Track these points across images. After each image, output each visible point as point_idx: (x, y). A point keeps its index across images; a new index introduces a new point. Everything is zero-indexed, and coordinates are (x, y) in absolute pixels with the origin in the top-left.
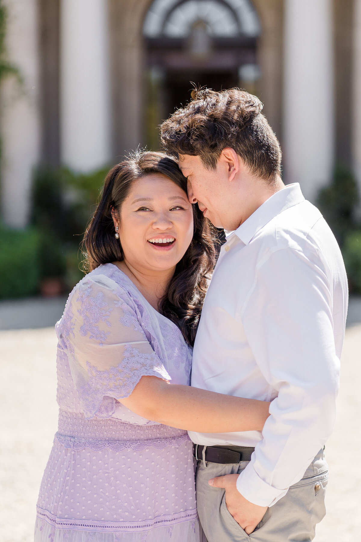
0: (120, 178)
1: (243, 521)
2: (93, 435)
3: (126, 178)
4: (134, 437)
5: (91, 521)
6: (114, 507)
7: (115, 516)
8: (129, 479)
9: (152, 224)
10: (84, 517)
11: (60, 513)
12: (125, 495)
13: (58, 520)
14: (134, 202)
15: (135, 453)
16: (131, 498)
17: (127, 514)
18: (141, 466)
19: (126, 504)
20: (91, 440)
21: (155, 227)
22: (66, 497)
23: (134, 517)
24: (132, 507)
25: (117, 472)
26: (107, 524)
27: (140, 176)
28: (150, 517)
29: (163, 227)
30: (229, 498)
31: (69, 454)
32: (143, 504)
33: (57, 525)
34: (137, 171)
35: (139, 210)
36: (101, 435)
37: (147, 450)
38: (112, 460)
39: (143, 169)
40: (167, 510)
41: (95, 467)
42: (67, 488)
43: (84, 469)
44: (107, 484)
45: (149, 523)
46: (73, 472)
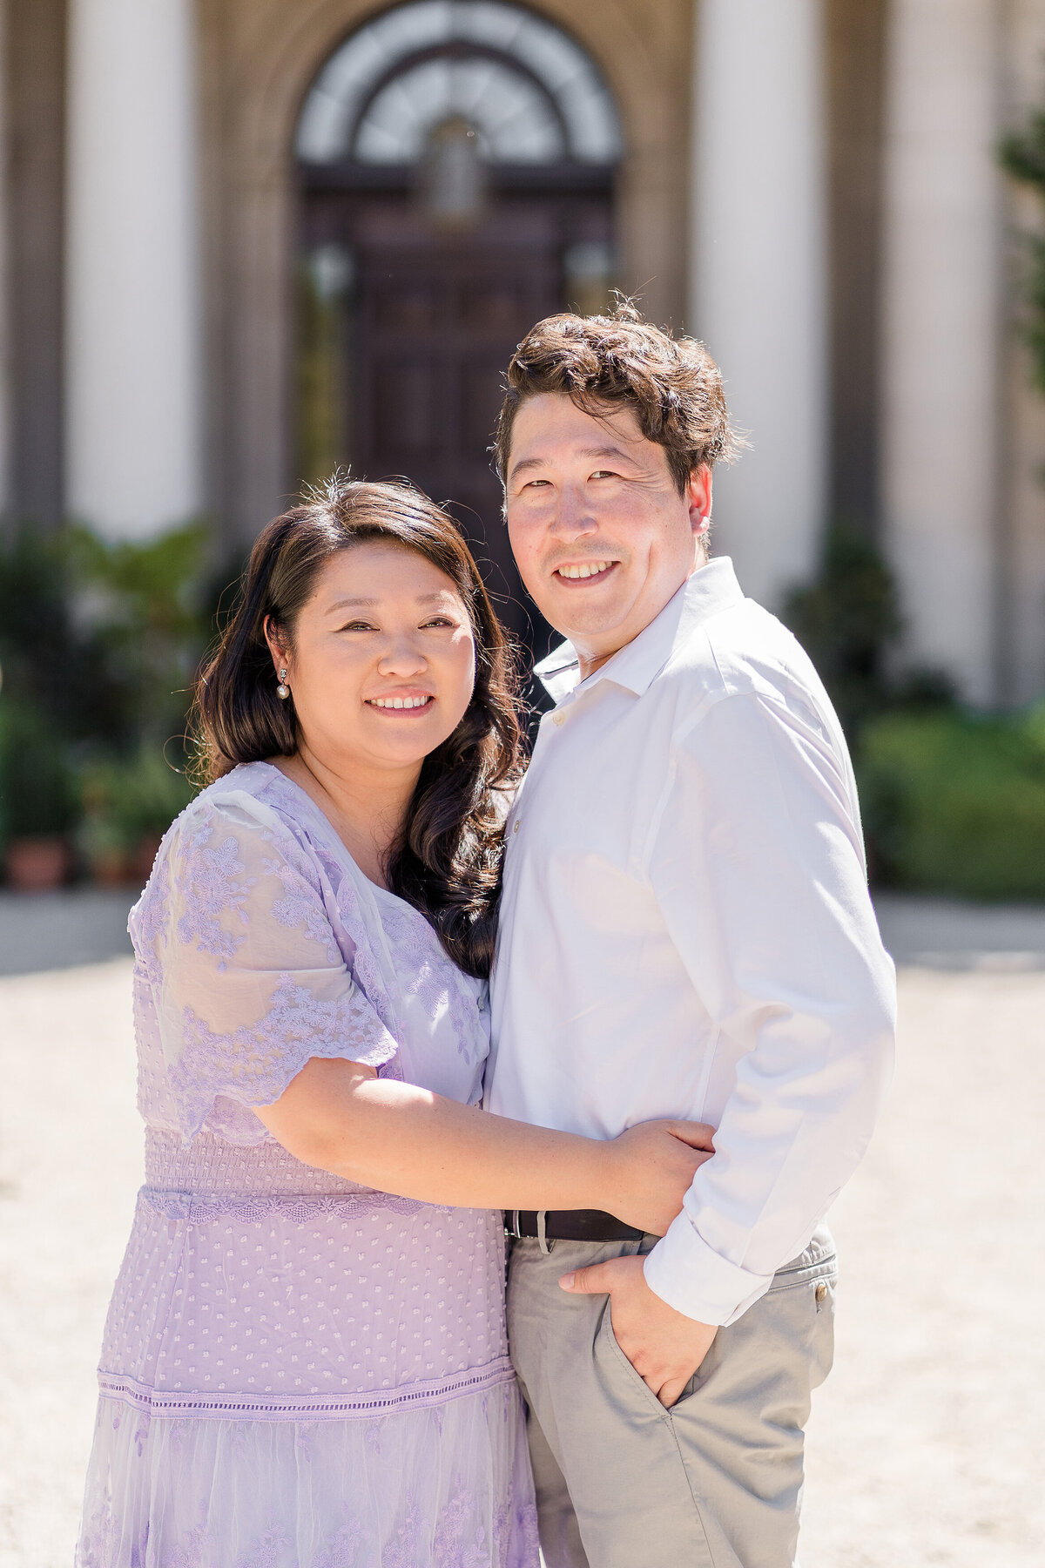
0: (292, 552)
2: (237, 1183)
3: (309, 548)
4: (340, 1187)
5: (239, 1395)
6: (295, 1359)
7: (298, 1382)
8: (332, 1289)
9: (378, 663)
10: (222, 1387)
11: (162, 1377)
12: (322, 1328)
13: (156, 1396)
14: (332, 610)
15: (345, 1226)
16: (338, 1336)
17: (327, 1374)
18: (361, 1258)
19: (325, 1351)
20: (233, 1196)
21: (385, 671)
22: (177, 1339)
23: (345, 1381)
24: (341, 1358)
25: (303, 1273)
26: (278, 1402)
27: (343, 545)
28: (386, 1383)
29: (404, 670)
31: (178, 1235)
32: (368, 1351)
33: (154, 1409)
34: (333, 534)
35: (346, 628)
36: (258, 1184)
37: (374, 1219)
38: (286, 1243)
39: (352, 528)
40: (429, 1367)
41: (245, 1263)
42: (178, 1316)
43: (218, 1269)
44: (276, 1304)
45: (382, 1396)
46: (191, 1276)
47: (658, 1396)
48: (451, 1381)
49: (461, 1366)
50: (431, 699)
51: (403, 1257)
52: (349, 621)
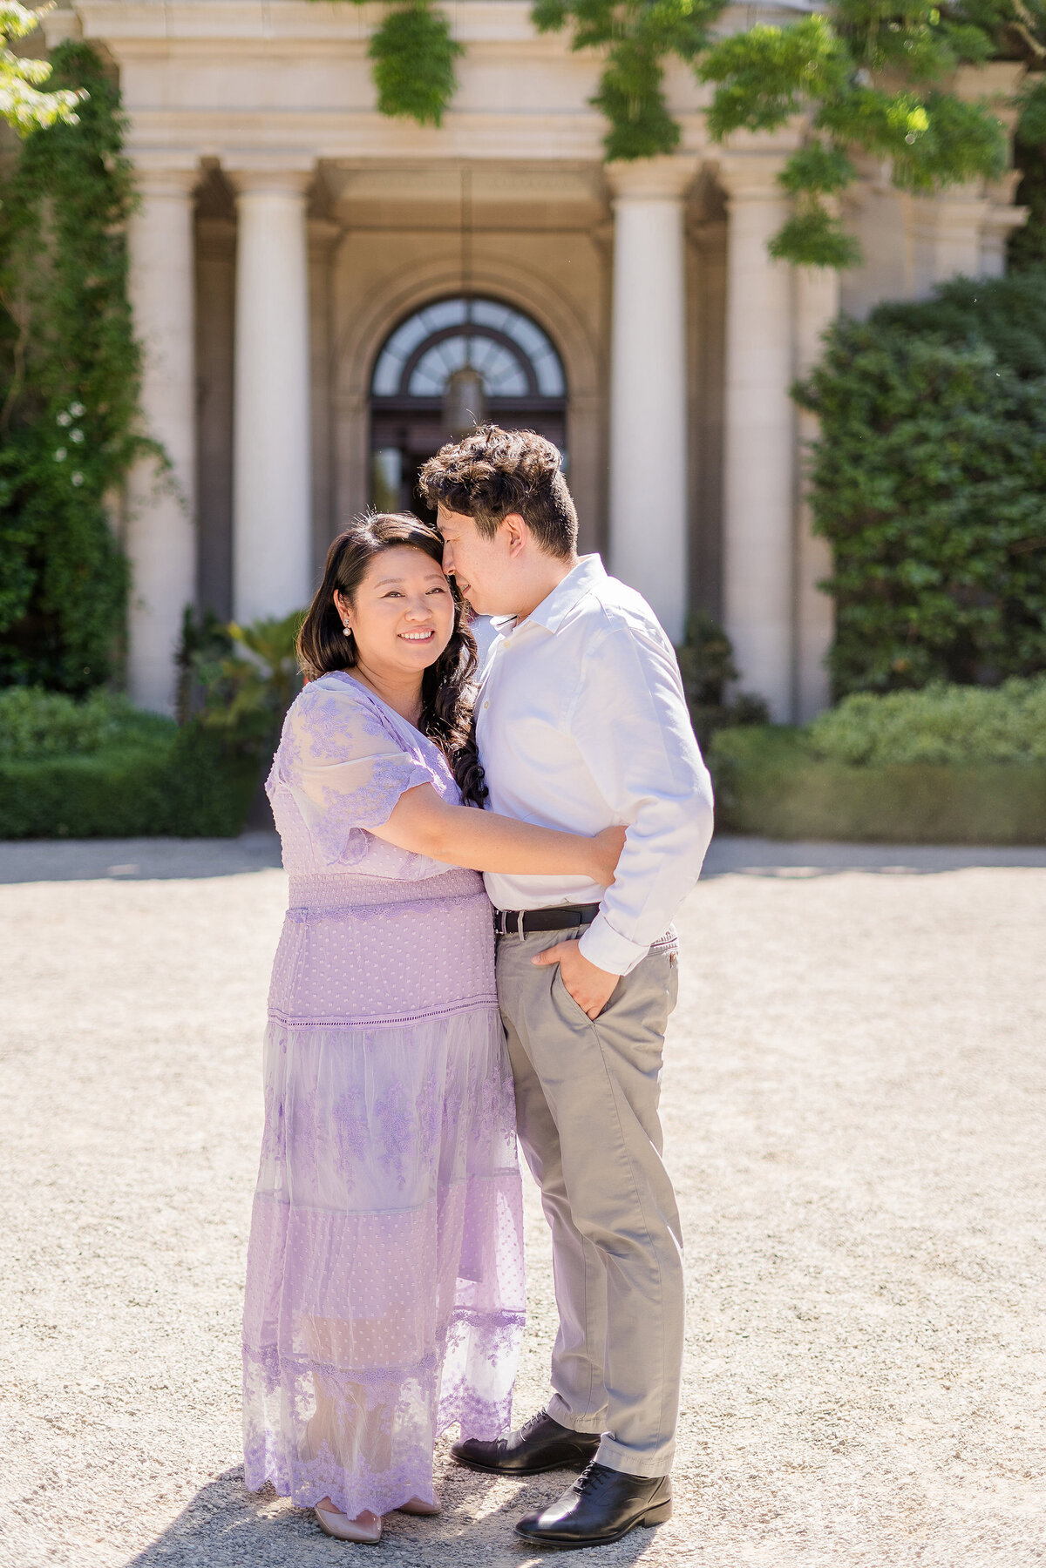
0: (352, 554)
1: (586, 1001)
2: (331, 901)
3: (362, 552)
4: (386, 900)
5: (332, 1017)
6: (362, 996)
7: (364, 1009)
8: (382, 956)
9: (405, 615)
10: (323, 1013)
11: (292, 1010)
12: (377, 978)
13: (289, 1019)
14: (378, 585)
15: (389, 921)
16: (385, 982)
17: (380, 1004)
18: (398, 938)
19: (378, 991)
20: (328, 908)
21: (409, 618)
22: (299, 988)
23: (389, 1007)
24: (387, 995)
25: (366, 949)
26: (354, 1020)
27: (380, 549)
28: (413, 1007)
29: (420, 617)
30: (567, 972)
31: (301, 931)
32: (403, 990)
33: (289, 1027)
34: (374, 542)
35: (386, 596)
36: (342, 901)
37: (405, 917)
38: (358, 932)
39: (386, 539)
40: (439, 997)
41: (335, 945)
42: (300, 976)
43: (321, 949)
44: (352, 966)
45: (412, 1014)
46: (307, 953)
47: (587, 1014)
48: (452, 1005)
49: (458, 997)
50: (433, 632)
51: (422, 937)
52: (389, 591)
